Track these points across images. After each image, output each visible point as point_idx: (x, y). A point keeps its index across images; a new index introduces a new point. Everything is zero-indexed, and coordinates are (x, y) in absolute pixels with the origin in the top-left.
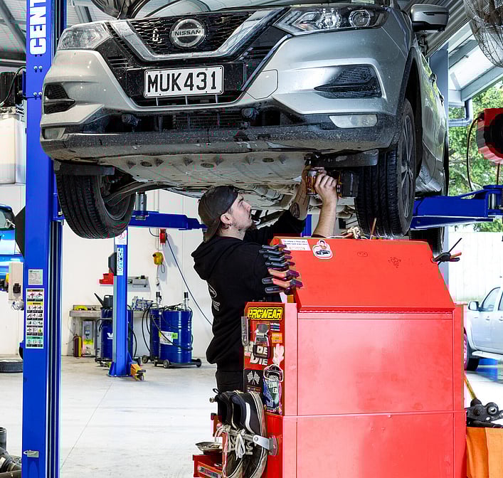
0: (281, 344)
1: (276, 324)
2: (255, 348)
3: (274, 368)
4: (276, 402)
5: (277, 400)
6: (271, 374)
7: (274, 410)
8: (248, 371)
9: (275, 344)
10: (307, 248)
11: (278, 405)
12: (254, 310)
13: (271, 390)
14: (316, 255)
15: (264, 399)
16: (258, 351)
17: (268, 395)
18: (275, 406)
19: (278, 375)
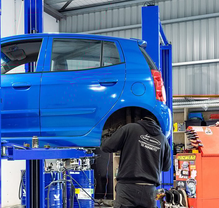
0: (195, 170)
1: (192, 162)
2: (182, 172)
3: (192, 180)
4: (193, 194)
5: (193, 192)
6: (190, 182)
7: (192, 197)
8: (178, 181)
9: (192, 170)
10: (202, 130)
11: (194, 194)
12: (181, 156)
13: (190, 188)
14: (206, 133)
15: (187, 192)
16: (183, 173)
17: (189, 191)
18: (192, 195)
19: (194, 182)
